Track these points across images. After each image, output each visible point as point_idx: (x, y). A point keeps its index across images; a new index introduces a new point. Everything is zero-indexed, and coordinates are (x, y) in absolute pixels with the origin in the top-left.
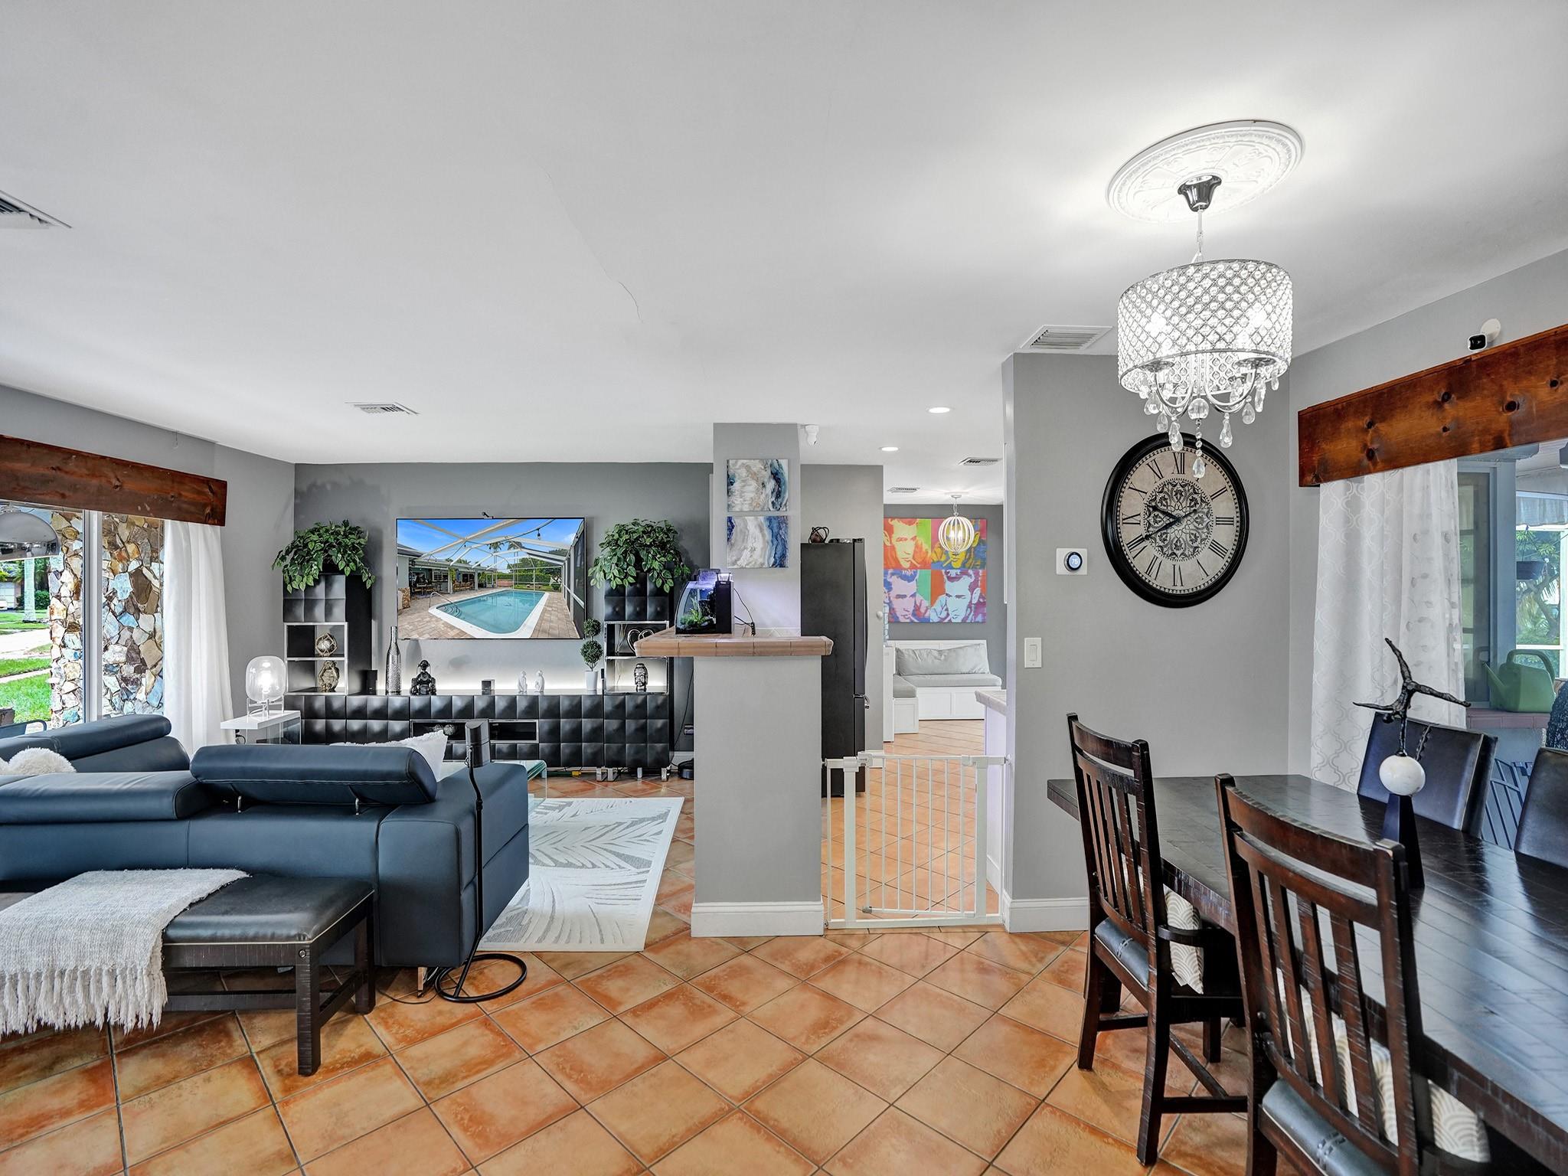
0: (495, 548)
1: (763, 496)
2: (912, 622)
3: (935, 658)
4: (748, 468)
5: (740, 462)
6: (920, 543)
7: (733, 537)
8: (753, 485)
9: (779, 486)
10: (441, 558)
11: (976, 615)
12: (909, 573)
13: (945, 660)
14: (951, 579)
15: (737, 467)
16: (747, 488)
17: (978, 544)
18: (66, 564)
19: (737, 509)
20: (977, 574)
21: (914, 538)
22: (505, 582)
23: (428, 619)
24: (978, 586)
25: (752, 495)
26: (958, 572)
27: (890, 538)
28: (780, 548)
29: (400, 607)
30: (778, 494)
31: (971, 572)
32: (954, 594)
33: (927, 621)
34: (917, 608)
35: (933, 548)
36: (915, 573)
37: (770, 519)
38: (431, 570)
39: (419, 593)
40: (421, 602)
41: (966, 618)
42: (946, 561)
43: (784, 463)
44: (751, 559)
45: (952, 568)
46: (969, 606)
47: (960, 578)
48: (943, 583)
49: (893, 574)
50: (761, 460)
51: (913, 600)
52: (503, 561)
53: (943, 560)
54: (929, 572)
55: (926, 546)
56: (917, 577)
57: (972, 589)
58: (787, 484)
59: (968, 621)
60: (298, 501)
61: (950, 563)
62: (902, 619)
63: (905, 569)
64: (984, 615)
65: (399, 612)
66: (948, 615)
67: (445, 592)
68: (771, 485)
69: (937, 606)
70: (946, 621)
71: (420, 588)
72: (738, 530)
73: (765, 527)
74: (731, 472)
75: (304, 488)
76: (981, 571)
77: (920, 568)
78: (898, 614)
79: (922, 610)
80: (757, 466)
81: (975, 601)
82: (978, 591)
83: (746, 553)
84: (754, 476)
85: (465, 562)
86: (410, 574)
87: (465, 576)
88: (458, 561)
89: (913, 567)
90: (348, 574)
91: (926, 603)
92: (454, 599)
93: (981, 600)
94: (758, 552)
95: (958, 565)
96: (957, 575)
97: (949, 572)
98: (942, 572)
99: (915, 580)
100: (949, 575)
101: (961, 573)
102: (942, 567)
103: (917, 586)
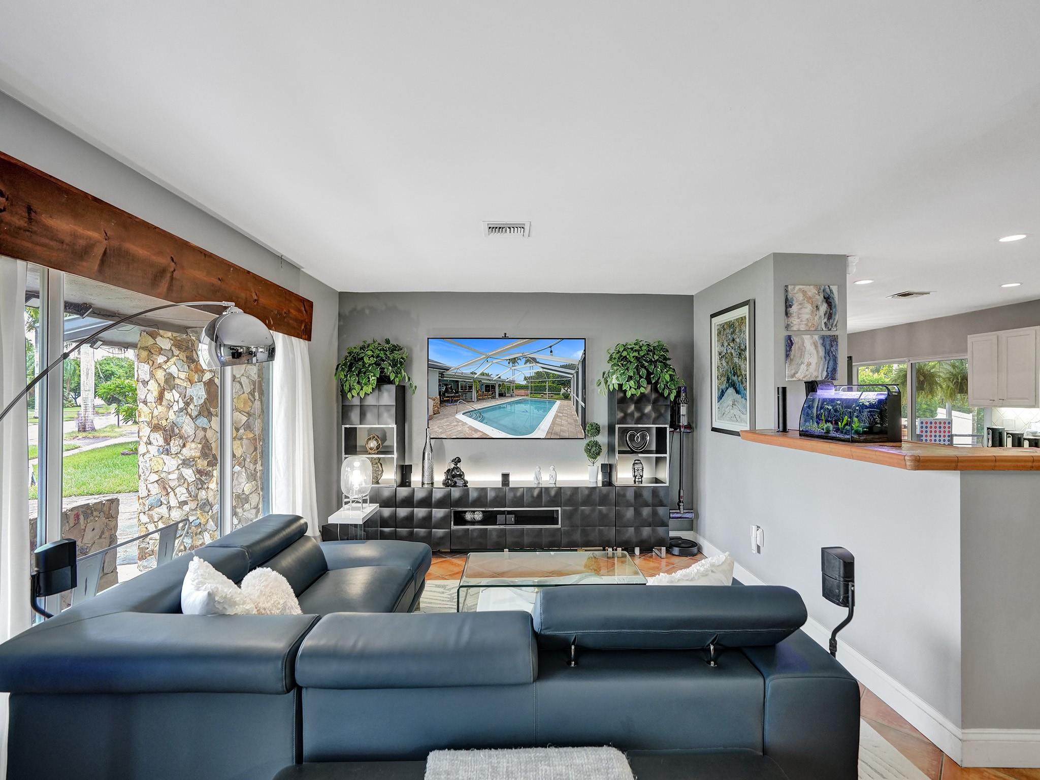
0: (513, 363)
1: (817, 318)
4: (804, 292)
5: (797, 287)
7: (792, 353)
8: (809, 308)
9: (831, 309)
10: (467, 371)
15: (795, 291)
16: (804, 311)
18: (152, 375)
19: (795, 328)
22: (522, 392)
23: (455, 424)
25: (808, 316)
28: (831, 363)
29: (431, 413)
30: (830, 316)
37: (823, 338)
38: (457, 381)
39: (448, 401)
40: (449, 409)
43: (834, 289)
44: (807, 373)
50: (815, 286)
52: (520, 374)
58: (837, 307)
60: (341, 323)
65: (430, 418)
67: (470, 401)
68: (824, 307)
71: (448, 397)
72: (797, 346)
73: (819, 345)
74: (790, 296)
75: (347, 311)
80: (812, 291)
83: (803, 367)
84: (810, 299)
85: (487, 375)
86: (440, 385)
87: (487, 386)
88: (481, 374)
90: (397, 384)
92: (478, 406)
94: (813, 366)
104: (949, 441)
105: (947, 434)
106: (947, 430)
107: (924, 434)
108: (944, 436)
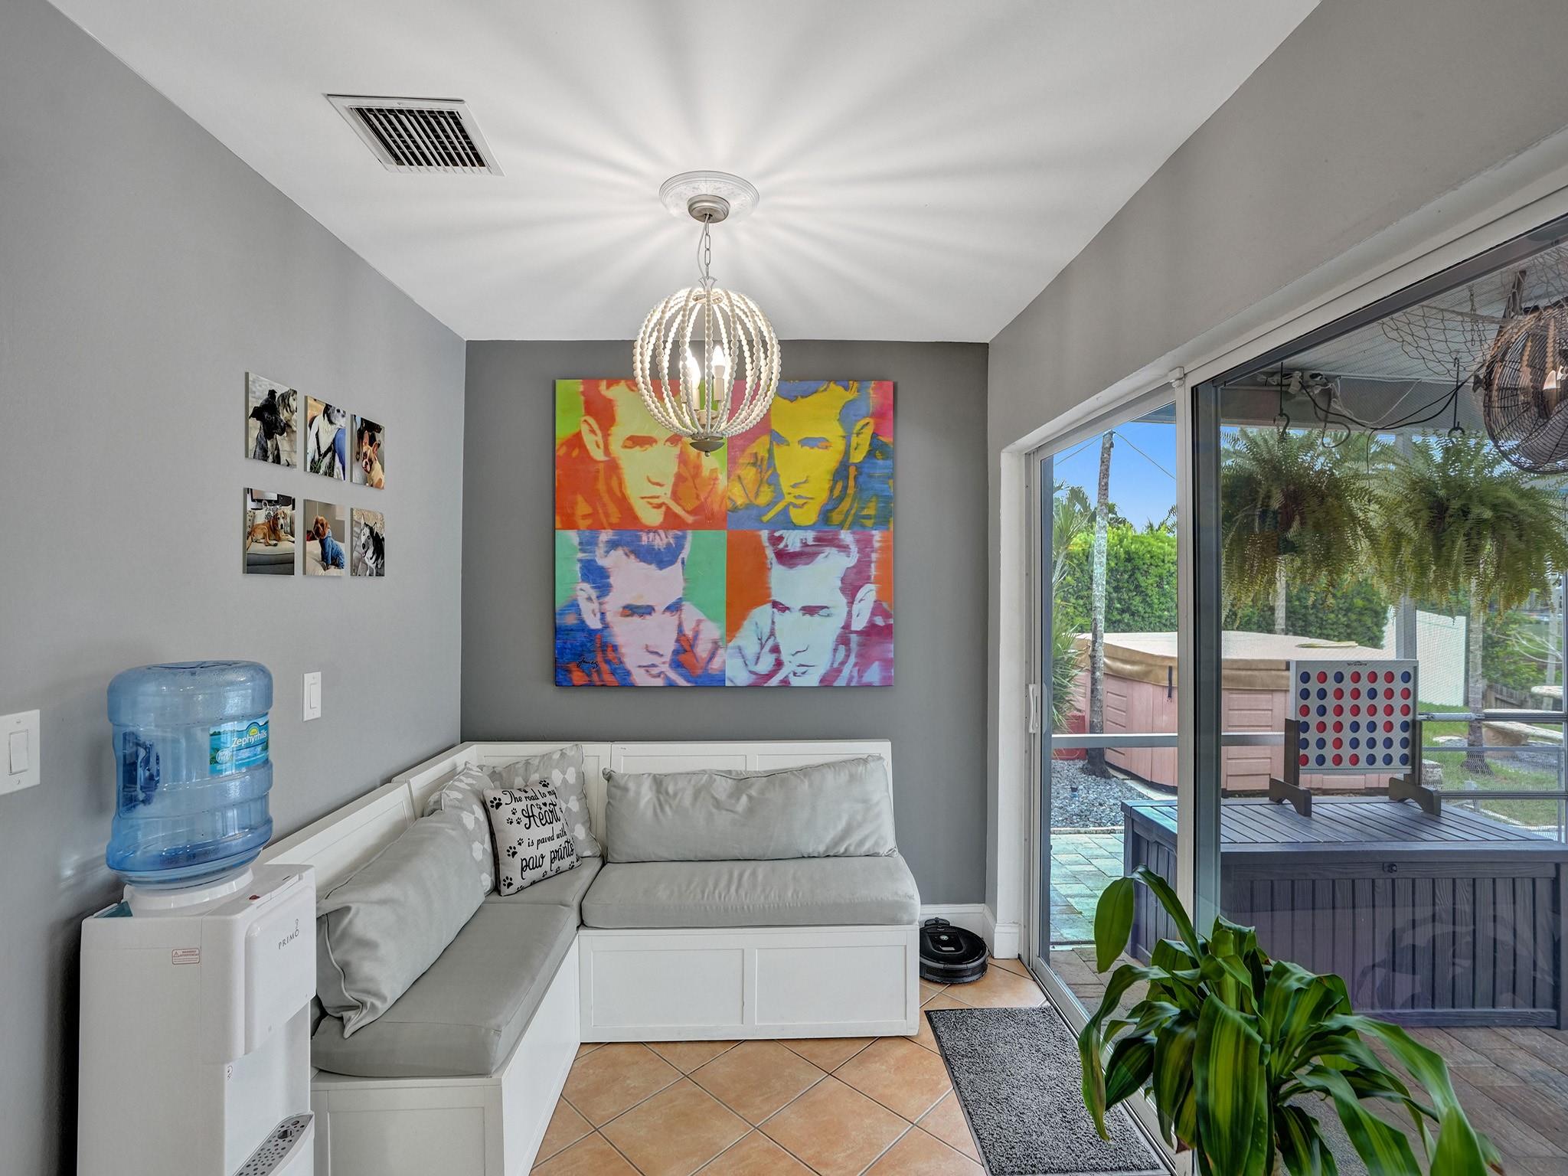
2: (671, 686)
3: (717, 804)
6: (692, 451)
11: (863, 663)
12: (660, 541)
13: (751, 811)
14: (786, 558)
17: (871, 454)
20: (865, 544)
21: (676, 439)
24: (868, 580)
26: (810, 536)
27: (606, 436)
31: (846, 536)
32: (796, 603)
33: (716, 684)
34: (684, 648)
35: (731, 465)
36: (680, 547)
41: (835, 672)
42: (771, 505)
45: (795, 527)
46: (843, 640)
47: (814, 555)
48: (763, 569)
49: (613, 545)
51: (672, 620)
53: (763, 499)
54: (722, 535)
55: (714, 462)
56: (684, 554)
57: (851, 588)
59: (841, 682)
61: (785, 511)
62: (640, 678)
63: (650, 530)
64: (887, 664)
66: (779, 664)
69: (747, 639)
70: (774, 682)
76: (877, 535)
77: (696, 526)
78: (630, 663)
79: (702, 650)
81: (859, 624)
82: (868, 595)
89: (672, 521)
91: (713, 630)
93: (879, 621)
95: (807, 515)
96: (805, 545)
97: (781, 538)
98: (760, 536)
99: (679, 560)
100: (781, 546)
101: (817, 539)
102: (762, 521)
103: (685, 580)
104: (1405, 743)
105: (1398, 718)
106: (1398, 702)
107: (1313, 719)
108: (1389, 727)
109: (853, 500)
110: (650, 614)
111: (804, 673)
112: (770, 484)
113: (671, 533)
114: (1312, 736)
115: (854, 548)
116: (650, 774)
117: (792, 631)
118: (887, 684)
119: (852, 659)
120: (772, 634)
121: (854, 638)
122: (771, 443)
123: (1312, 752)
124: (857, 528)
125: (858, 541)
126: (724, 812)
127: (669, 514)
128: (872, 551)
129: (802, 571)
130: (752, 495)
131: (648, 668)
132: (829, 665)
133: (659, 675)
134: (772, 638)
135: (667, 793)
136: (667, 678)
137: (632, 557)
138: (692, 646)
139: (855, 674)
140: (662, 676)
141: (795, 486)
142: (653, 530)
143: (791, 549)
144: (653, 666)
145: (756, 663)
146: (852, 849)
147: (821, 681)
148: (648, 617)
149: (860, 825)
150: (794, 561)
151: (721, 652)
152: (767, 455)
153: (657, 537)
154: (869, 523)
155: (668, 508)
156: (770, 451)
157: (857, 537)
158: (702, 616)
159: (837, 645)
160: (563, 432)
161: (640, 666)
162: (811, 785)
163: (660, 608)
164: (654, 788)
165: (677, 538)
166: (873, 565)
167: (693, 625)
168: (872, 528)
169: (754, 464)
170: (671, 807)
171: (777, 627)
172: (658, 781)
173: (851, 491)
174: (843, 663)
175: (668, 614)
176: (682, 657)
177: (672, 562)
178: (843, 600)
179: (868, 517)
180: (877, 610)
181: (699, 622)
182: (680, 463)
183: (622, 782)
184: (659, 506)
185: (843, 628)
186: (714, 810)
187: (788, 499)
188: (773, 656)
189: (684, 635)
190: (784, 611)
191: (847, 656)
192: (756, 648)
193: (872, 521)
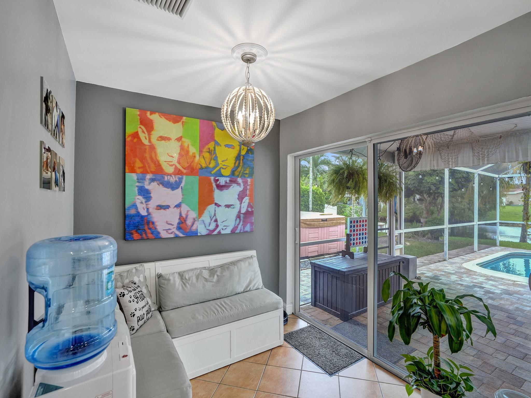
2: (177, 237)
3: (206, 280)
6: (186, 145)
11: (245, 224)
12: (173, 179)
13: (218, 281)
14: (220, 187)
17: (247, 152)
20: (245, 183)
21: (179, 139)
24: (246, 195)
26: (228, 179)
27: (149, 135)
32: (223, 203)
33: (194, 235)
34: (182, 221)
35: (201, 151)
36: (180, 182)
41: (236, 228)
42: (215, 168)
45: (222, 176)
46: (238, 217)
47: (230, 186)
48: (212, 191)
49: (152, 180)
51: (177, 211)
53: (212, 165)
54: (197, 178)
55: (194, 150)
56: (182, 185)
57: (241, 198)
59: (238, 231)
61: (219, 170)
62: (164, 235)
63: (168, 175)
64: (252, 224)
66: (217, 226)
69: (206, 217)
70: (216, 232)
76: (249, 180)
77: (187, 174)
78: (160, 229)
79: (189, 222)
81: (243, 211)
89: (178, 172)
91: (193, 214)
93: (250, 209)
95: (227, 172)
96: (226, 183)
97: (218, 180)
98: (211, 179)
99: (180, 187)
100: (218, 183)
101: (230, 181)
102: (211, 173)
103: (183, 195)
107: (352, 233)
108: (366, 234)
109: (242, 168)
110: (168, 208)
111: (226, 229)
112: (214, 160)
113: (177, 176)
114: (352, 238)
115: (242, 184)
116: (177, 273)
117: (222, 214)
118: (252, 231)
119: (241, 223)
120: (215, 215)
121: (242, 215)
122: (215, 145)
123: (352, 242)
124: (243, 177)
125: (243, 182)
126: (209, 283)
127: (176, 168)
128: (248, 186)
129: (225, 192)
130: (208, 164)
131: (167, 230)
132: (234, 225)
133: (172, 233)
134: (215, 217)
135: (186, 279)
136: (175, 234)
137: (161, 185)
138: (185, 221)
139: (242, 228)
140: (173, 233)
141: (223, 161)
142: (170, 175)
143: (221, 184)
144: (170, 229)
145: (209, 226)
146: (252, 288)
147: (231, 231)
148: (167, 210)
149: (254, 279)
150: (223, 188)
151: (196, 222)
152: (213, 149)
153: (171, 178)
154: (247, 176)
155: (176, 166)
156: (214, 148)
157: (243, 180)
158: (189, 209)
159: (236, 218)
160: (129, 131)
161: (164, 230)
162: (238, 268)
163: (172, 206)
164: (180, 278)
165: (179, 178)
166: (248, 190)
167: (186, 212)
168: (248, 178)
169: (209, 152)
170: (189, 284)
171: (216, 212)
172: (181, 275)
173: (241, 164)
174: (238, 224)
175: (175, 208)
176: (181, 225)
177: (177, 188)
178: (238, 202)
179: (246, 174)
180: (249, 205)
181: (188, 211)
182: (181, 149)
183: (167, 278)
184: (172, 165)
185: (238, 212)
186: (205, 283)
187: (221, 166)
188: (215, 223)
189: (182, 217)
190: (219, 207)
191: (240, 222)
192: (209, 220)
193: (248, 175)
